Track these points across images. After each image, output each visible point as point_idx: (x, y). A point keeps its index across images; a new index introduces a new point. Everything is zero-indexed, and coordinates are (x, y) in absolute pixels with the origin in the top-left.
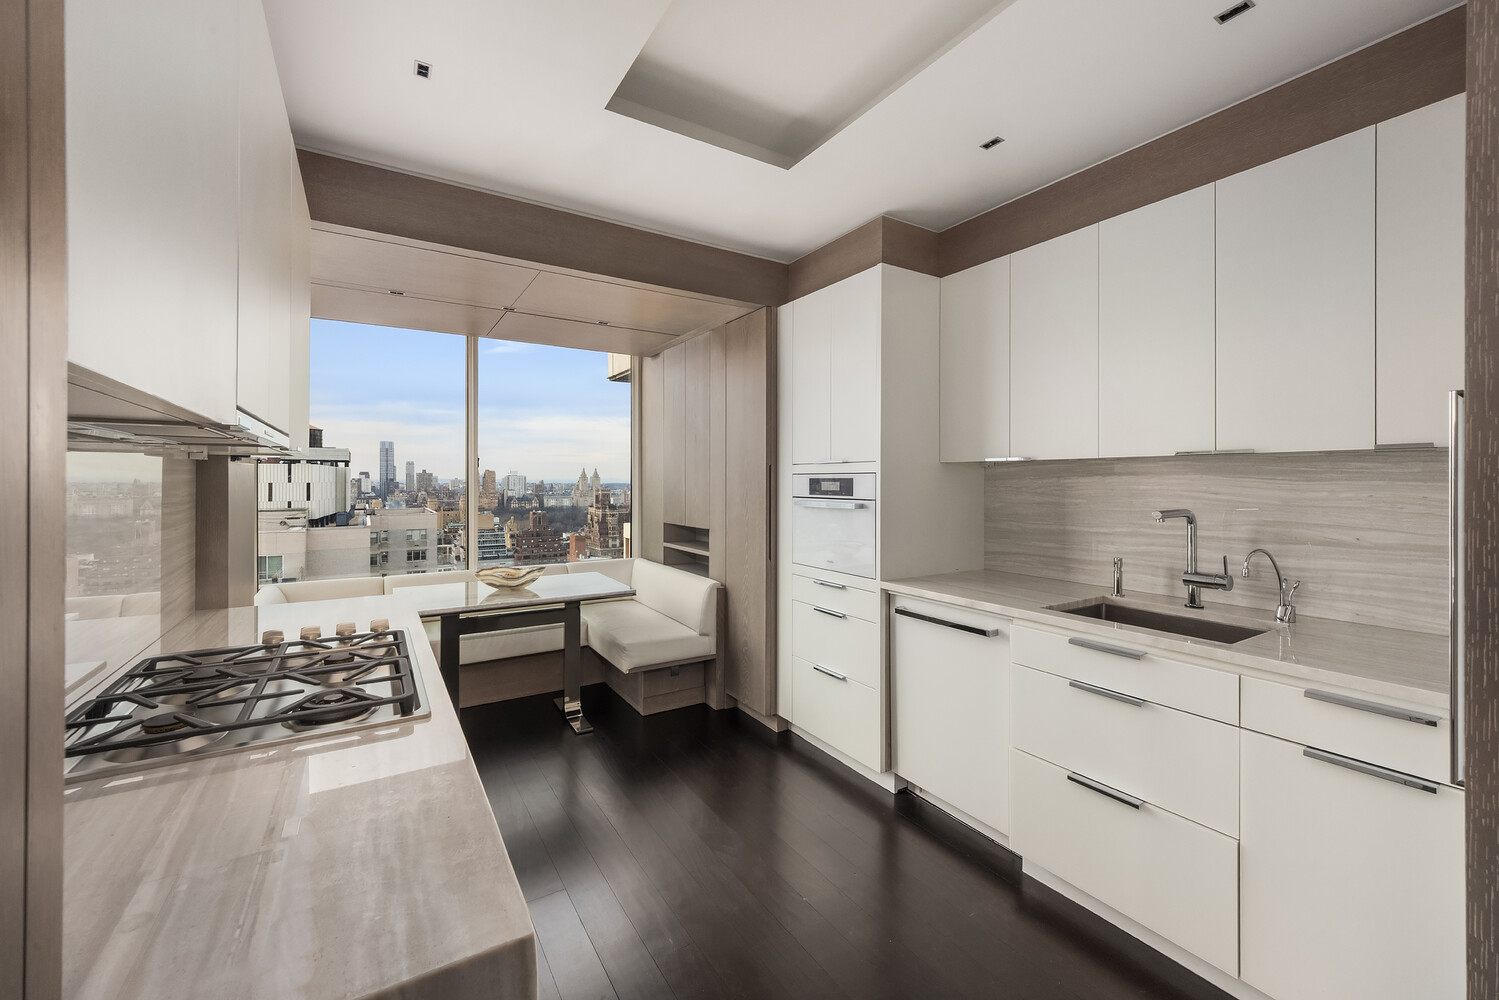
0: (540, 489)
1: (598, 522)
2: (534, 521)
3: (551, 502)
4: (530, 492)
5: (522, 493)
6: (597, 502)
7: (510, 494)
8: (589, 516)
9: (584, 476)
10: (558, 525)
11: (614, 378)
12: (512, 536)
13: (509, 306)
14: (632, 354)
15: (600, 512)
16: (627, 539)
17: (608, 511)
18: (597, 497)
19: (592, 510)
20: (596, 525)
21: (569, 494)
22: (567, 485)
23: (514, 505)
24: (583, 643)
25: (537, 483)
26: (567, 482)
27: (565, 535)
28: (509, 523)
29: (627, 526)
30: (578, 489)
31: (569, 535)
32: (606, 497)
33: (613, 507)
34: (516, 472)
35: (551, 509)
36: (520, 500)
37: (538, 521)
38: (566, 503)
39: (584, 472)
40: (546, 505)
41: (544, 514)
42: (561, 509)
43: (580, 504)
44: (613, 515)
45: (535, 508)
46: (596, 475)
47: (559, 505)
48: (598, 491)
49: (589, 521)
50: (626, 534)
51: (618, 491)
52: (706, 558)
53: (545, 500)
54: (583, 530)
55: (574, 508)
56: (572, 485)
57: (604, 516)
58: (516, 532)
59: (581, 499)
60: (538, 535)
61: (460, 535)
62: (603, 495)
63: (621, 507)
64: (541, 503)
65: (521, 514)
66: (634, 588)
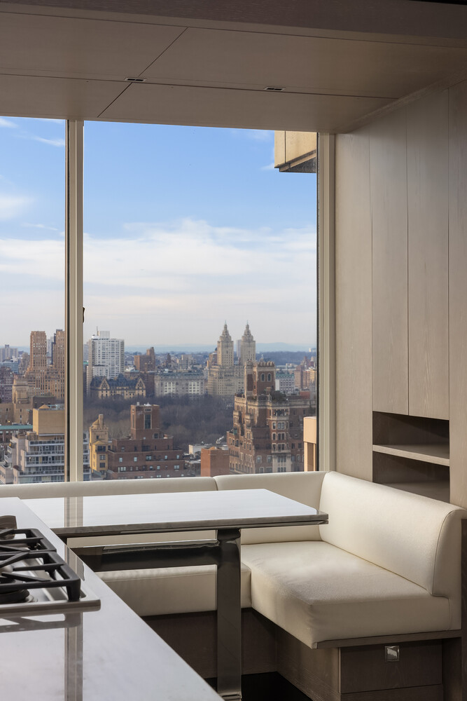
0: (150, 364)
1: (252, 425)
2: (139, 421)
3: (169, 389)
4: (129, 370)
5: (117, 370)
6: (250, 387)
7: (97, 372)
8: (236, 414)
9: (226, 339)
10: (179, 430)
11: (286, 167)
12: (100, 450)
13: (136, 76)
14: (320, 130)
15: (255, 407)
16: (310, 445)
17: (270, 406)
18: (250, 378)
19: (241, 403)
20: (248, 431)
21: (200, 372)
22: (195, 356)
23: (103, 393)
24: (244, 603)
25: (144, 352)
26: (195, 351)
27: (192, 450)
28: (94, 426)
29: (309, 423)
30: (215, 362)
31: (199, 449)
32: (267, 378)
33: (278, 398)
34: (108, 333)
35: (168, 400)
36: (115, 383)
37: (146, 421)
38: (195, 388)
39: (226, 332)
40: (158, 393)
41: (155, 411)
42: (186, 400)
43: (220, 392)
44: (280, 413)
45: (139, 398)
46: (248, 338)
47: (181, 392)
48: (251, 366)
49: (236, 424)
50: (309, 435)
51: (288, 367)
52: (446, 469)
53: (157, 384)
54: (225, 441)
55: (207, 398)
56: (206, 356)
57: (264, 413)
58: (107, 441)
59: (222, 383)
60: (145, 448)
61: (13, 446)
62: (262, 375)
63: (294, 397)
64: (150, 389)
65: (115, 409)
66: (324, 510)
